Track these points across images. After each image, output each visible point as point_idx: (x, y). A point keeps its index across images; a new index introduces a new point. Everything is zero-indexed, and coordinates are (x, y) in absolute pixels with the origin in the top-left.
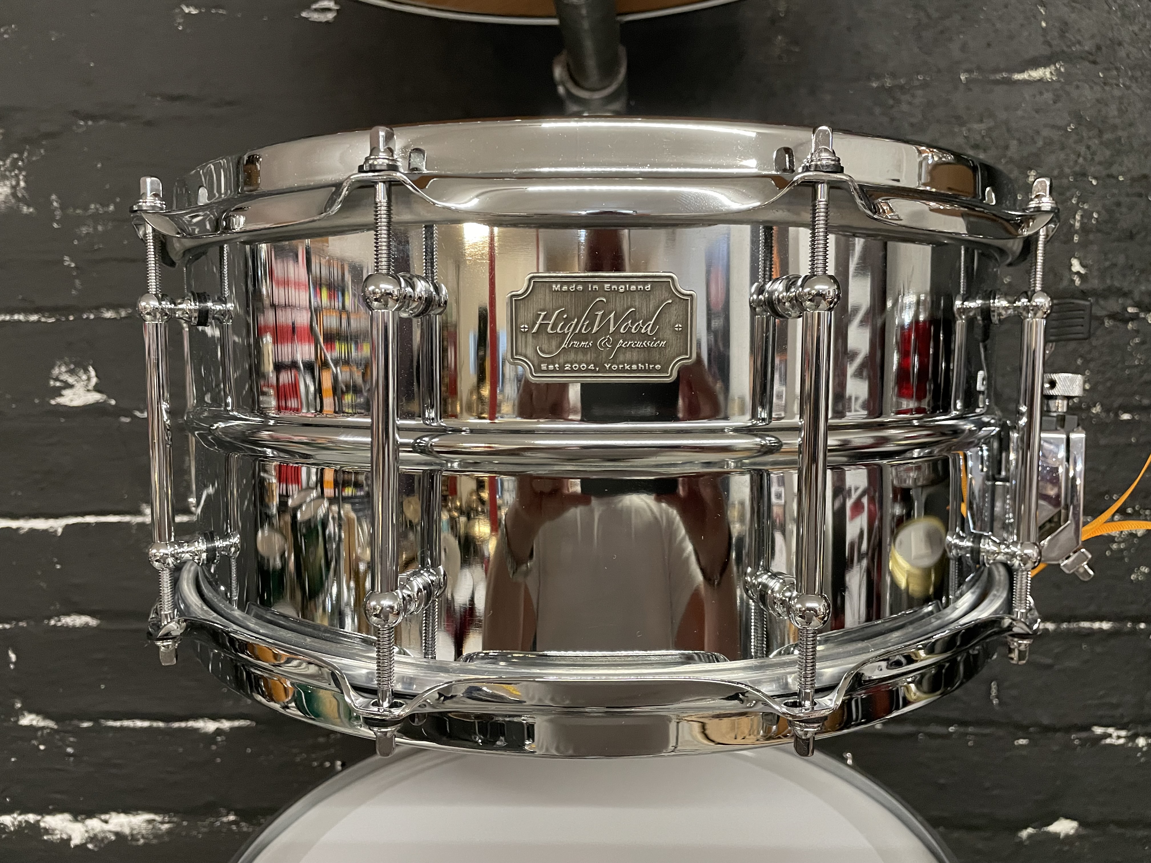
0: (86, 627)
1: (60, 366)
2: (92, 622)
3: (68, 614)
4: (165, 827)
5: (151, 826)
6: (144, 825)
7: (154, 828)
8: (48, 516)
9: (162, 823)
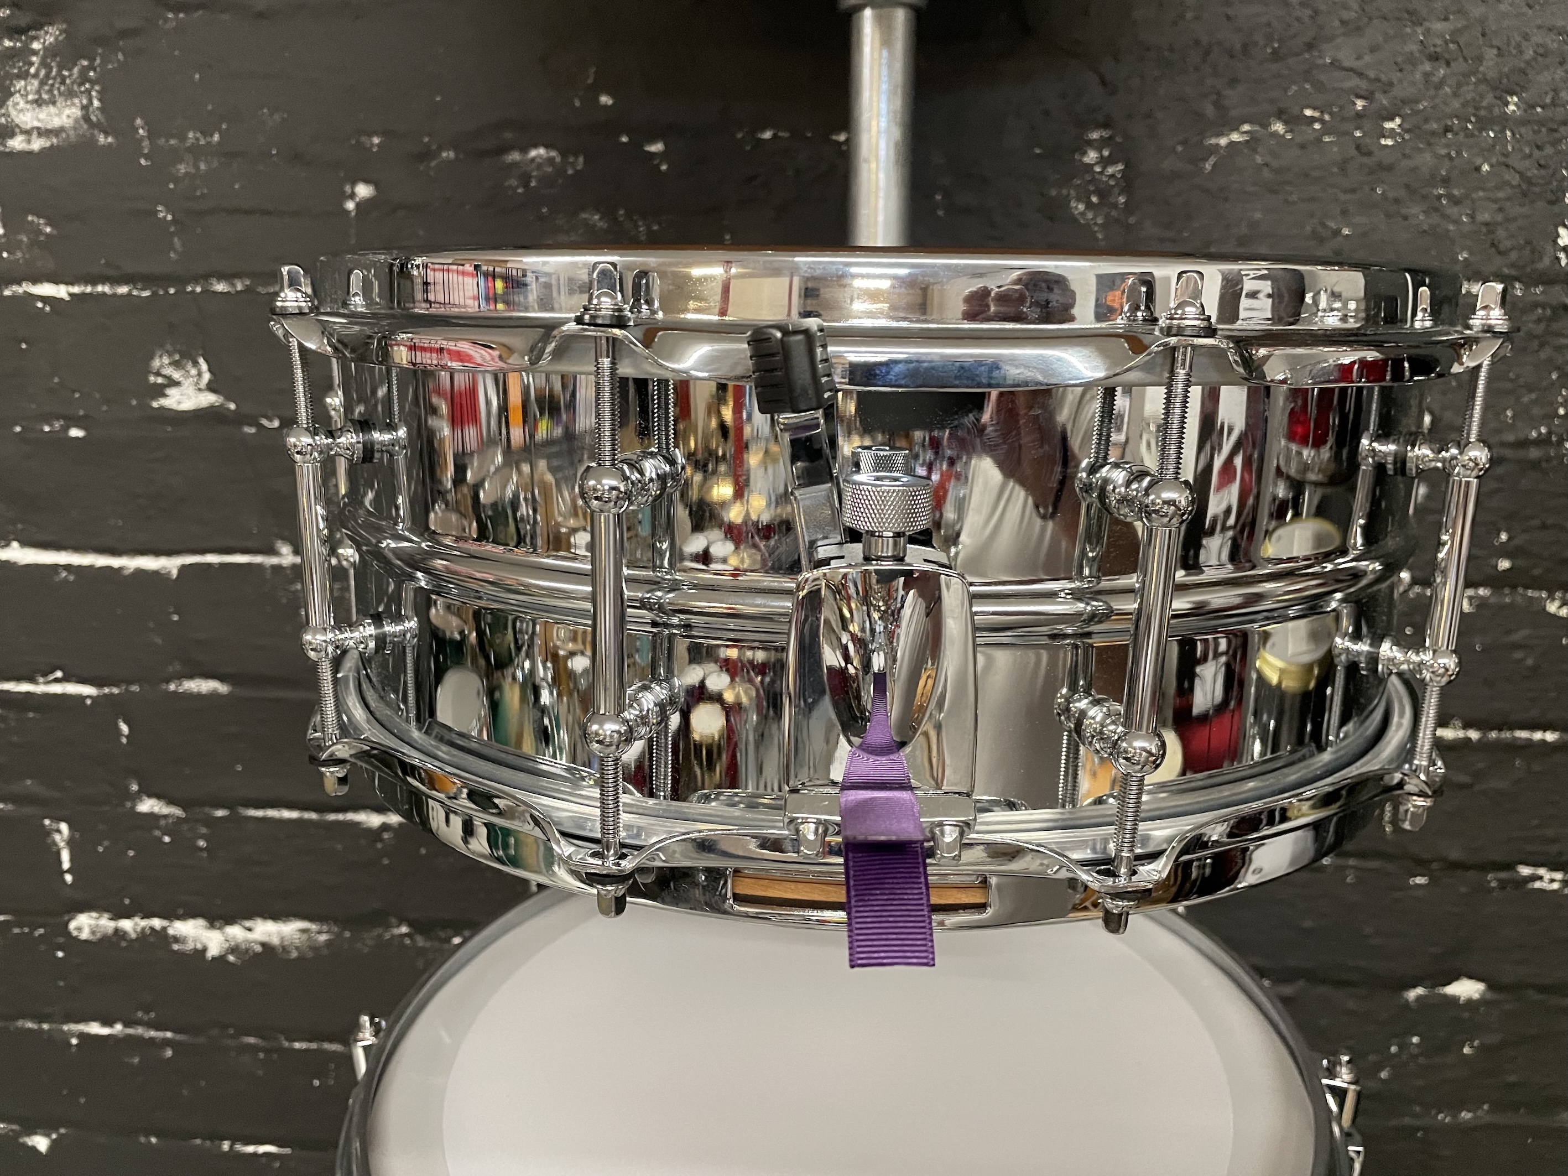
0: (214, 695)
1: (161, 356)
2: (222, 688)
3: (191, 677)
4: (323, 938)
5: (305, 937)
6: (297, 935)
7: (309, 938)
8: (157, 553)
9: (320, 932)
